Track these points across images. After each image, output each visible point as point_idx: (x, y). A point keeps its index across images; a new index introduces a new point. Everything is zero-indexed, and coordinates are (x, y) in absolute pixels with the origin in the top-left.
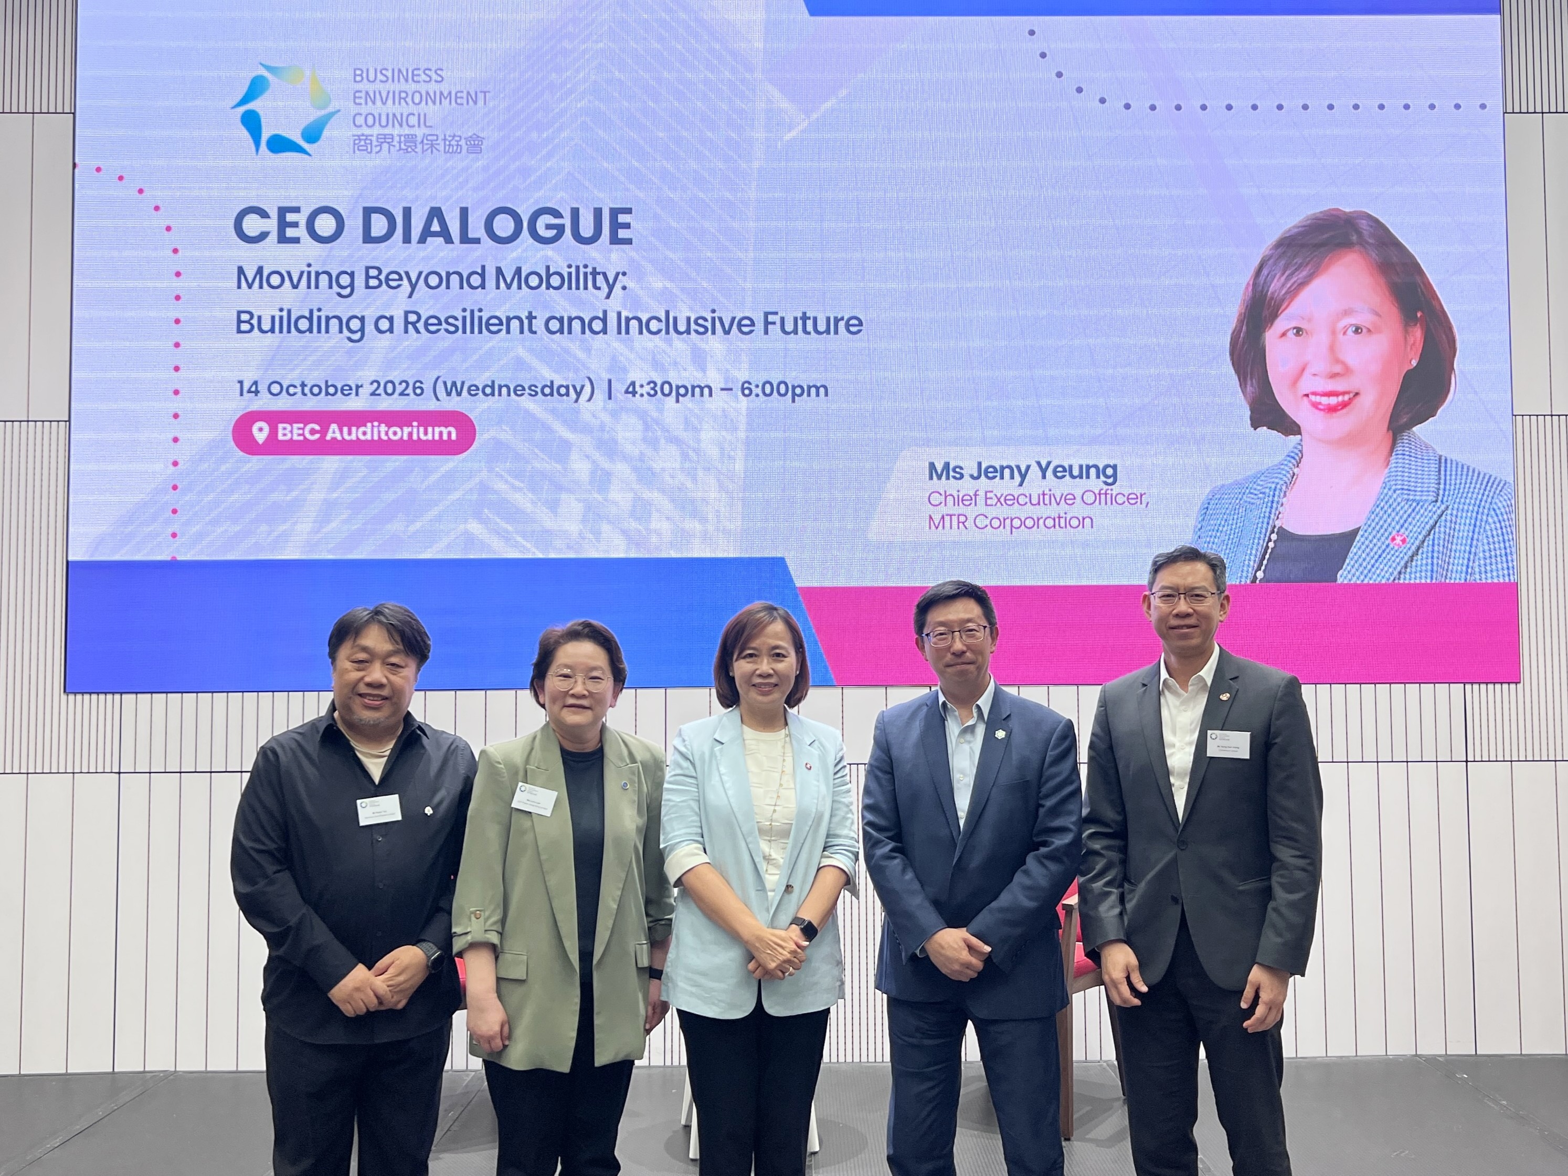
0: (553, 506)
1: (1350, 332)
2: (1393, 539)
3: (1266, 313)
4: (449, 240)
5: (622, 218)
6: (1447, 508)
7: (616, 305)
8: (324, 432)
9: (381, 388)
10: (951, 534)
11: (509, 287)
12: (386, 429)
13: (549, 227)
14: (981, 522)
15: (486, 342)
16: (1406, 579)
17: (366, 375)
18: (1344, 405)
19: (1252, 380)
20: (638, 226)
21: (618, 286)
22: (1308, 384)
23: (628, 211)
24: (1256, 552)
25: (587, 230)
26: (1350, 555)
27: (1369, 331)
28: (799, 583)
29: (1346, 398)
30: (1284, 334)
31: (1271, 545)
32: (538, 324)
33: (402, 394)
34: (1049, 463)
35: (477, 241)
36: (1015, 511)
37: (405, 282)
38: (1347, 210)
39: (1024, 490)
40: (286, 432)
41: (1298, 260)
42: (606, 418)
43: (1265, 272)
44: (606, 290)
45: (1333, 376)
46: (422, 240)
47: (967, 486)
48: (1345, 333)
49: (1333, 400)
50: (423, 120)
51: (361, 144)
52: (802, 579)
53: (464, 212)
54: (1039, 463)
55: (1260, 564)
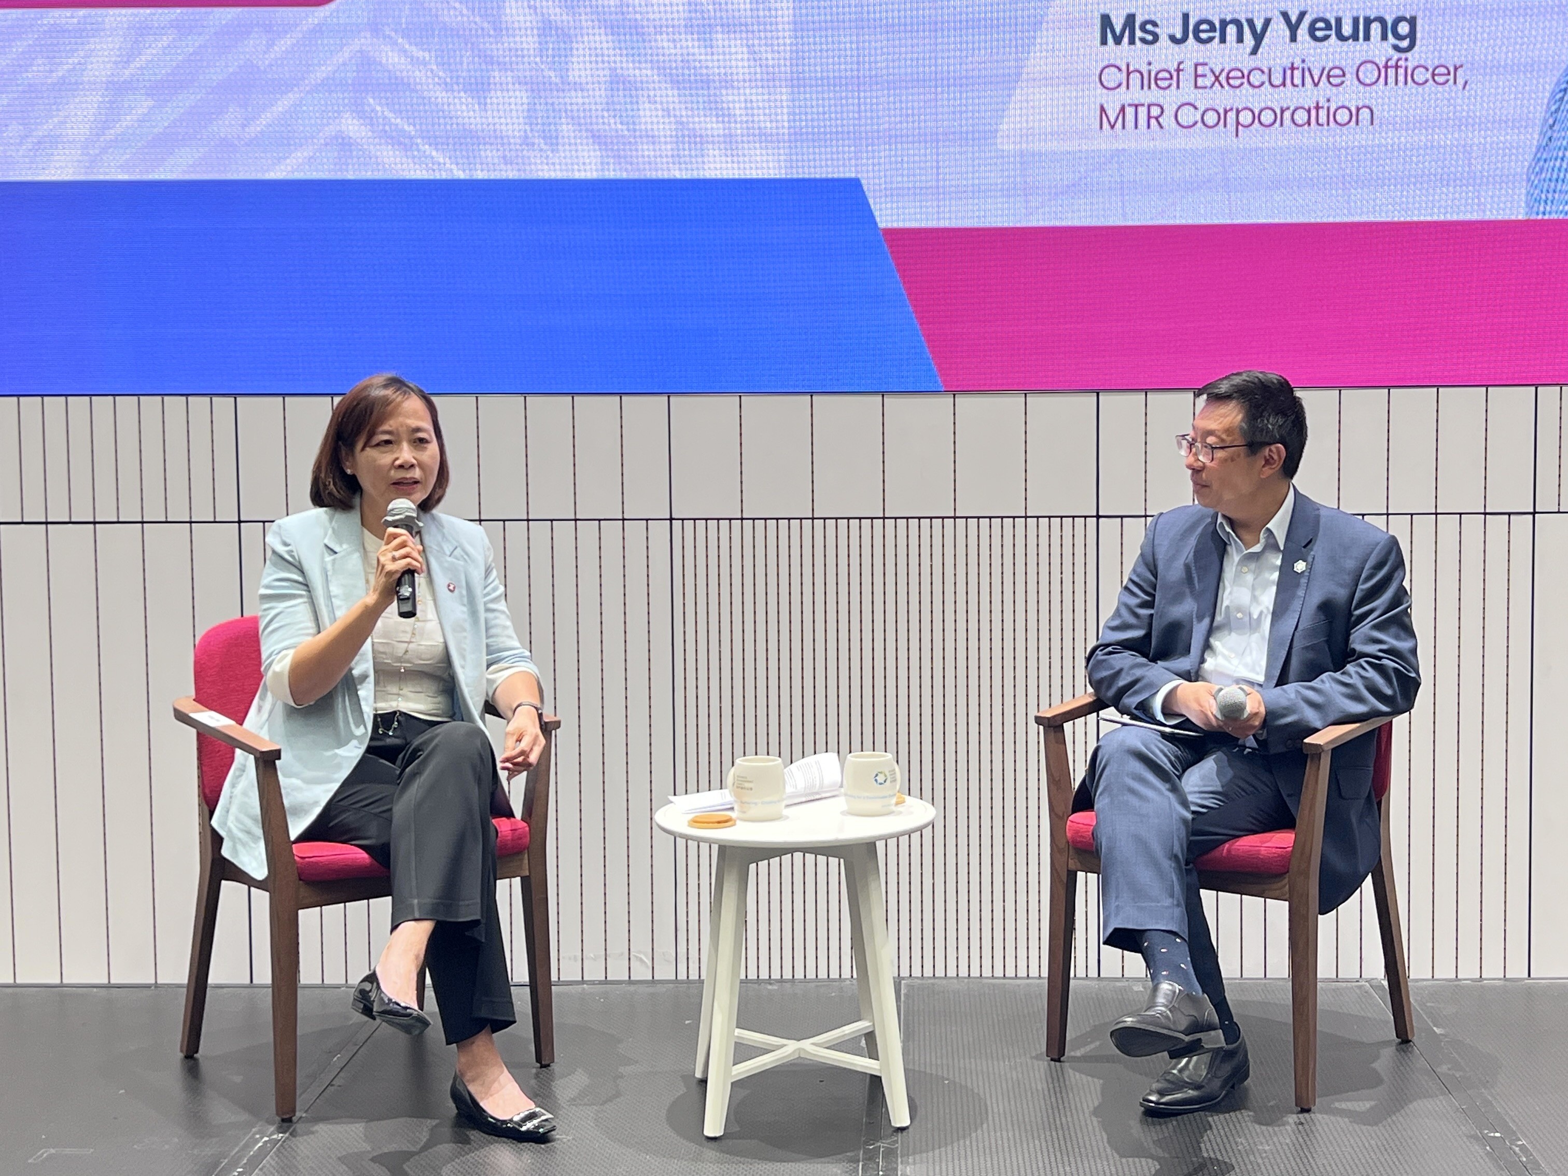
0: (479, 91)
10: (1136, 136)
14: (1187, 115)
28: (885, 222)
34: (1302, 15)
47: (1164, 55)
52: (889, 217)
54: (1285, 15)
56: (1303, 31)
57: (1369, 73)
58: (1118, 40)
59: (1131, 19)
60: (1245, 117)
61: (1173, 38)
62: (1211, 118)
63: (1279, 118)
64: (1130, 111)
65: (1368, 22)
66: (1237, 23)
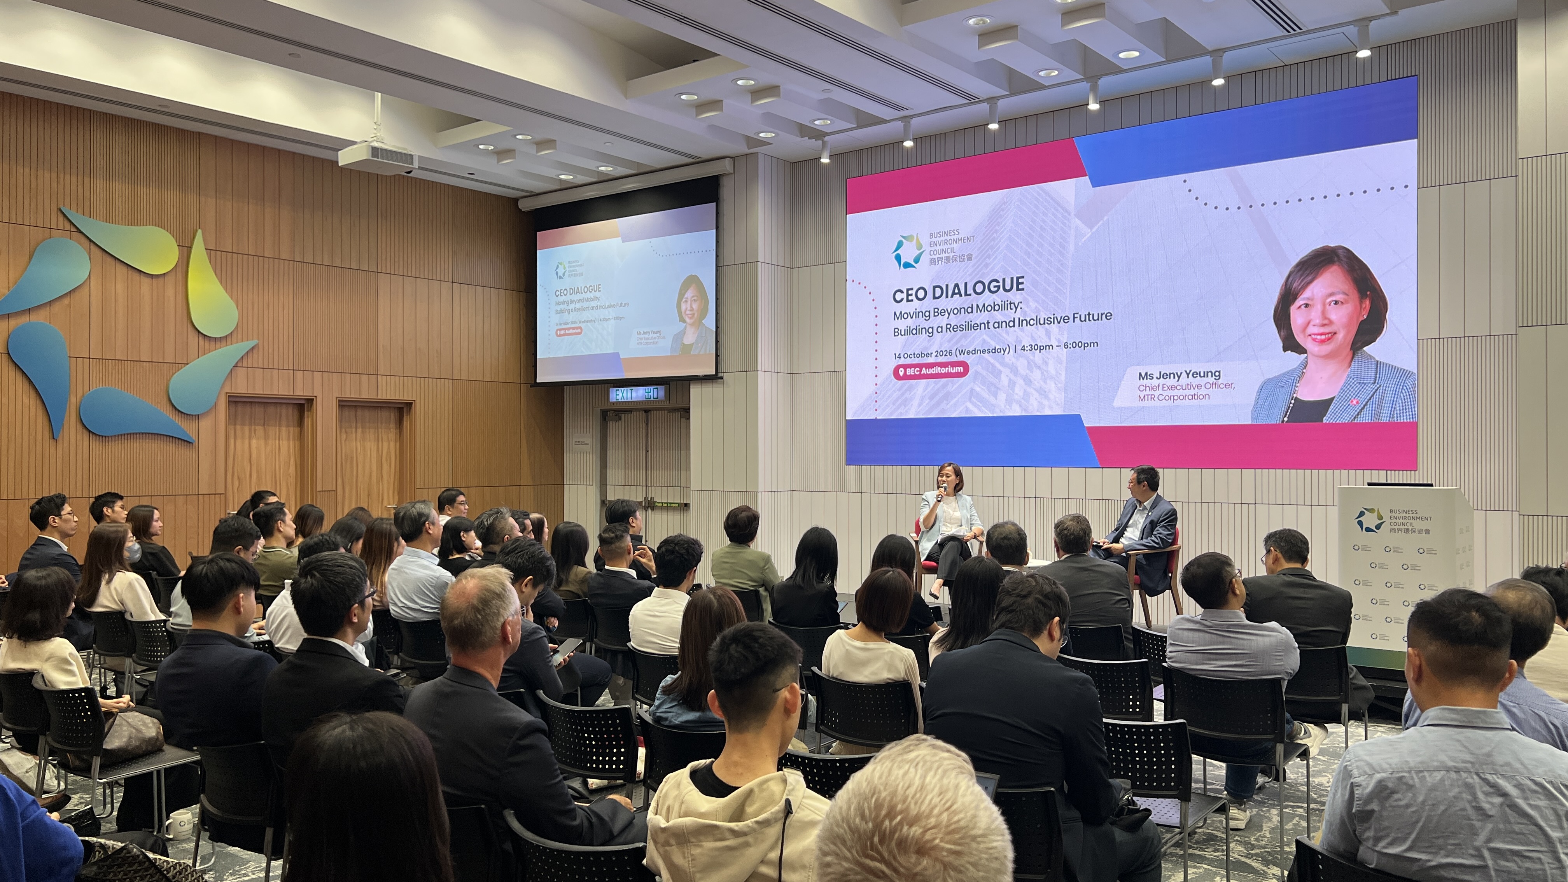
0: (995, 395)
1: (1332, 304)
2: (1352, 402)
3: (1291, 297)
4: (961, 296)
5: (1021, 280)
6: (1380, 386)
7: (1018, 315)
8: (921, 371)
9: (939, 353)
10: (1147, 403)
11: (981, 311)
12: (940, 369)
13: (995, 287)
14: (1160, 397)
15: (973, 333)
16: (1359, 420)
17: (933, 350)
18: (1329, 339)
19: (1284, 331)
20: (1026, 283)
21: (1019, 309)
22: (1312, 330)
23: (1023, 277)
24: (1284, 409)
25: (1008, 287)
26: (1330, 410)
27: (1342, 303)
28: (1086, 425)
29: (1330, 335)
30: (1300, 307)
31: (1291, 405)
32: (991, 325)
33: (946, 355)
34: (1190, 371)
35: (970, 295)
36: (1175, 392)
37: (946, 313)
38: (1332, 246)
39: (1180, 382)
40: (910, 372)
41: (1307, 272)
42: (1014, 360)
43: (1291, 279)
44: (1014, 309)
45: (1324, 325)
46: (952, 296)
47: (1155, 382)
48: (1330, 305)
49: (1323, 337)
50: (952, 250)
51: (932, 262)
52: (1087, 424)
53: (966, 284)
54: (1186, 372)
55: (1286, 414)
56: (1190, 375)
57: (1208, 386)
58: (1143, 379)
59: (1146, 374)
60: (1176, 398)
61: (1157, 378)
62: (1167, 398)
63: (1184, 398)
64: (1146, 397)
65: (1208, 372)
66: (1173, 374)
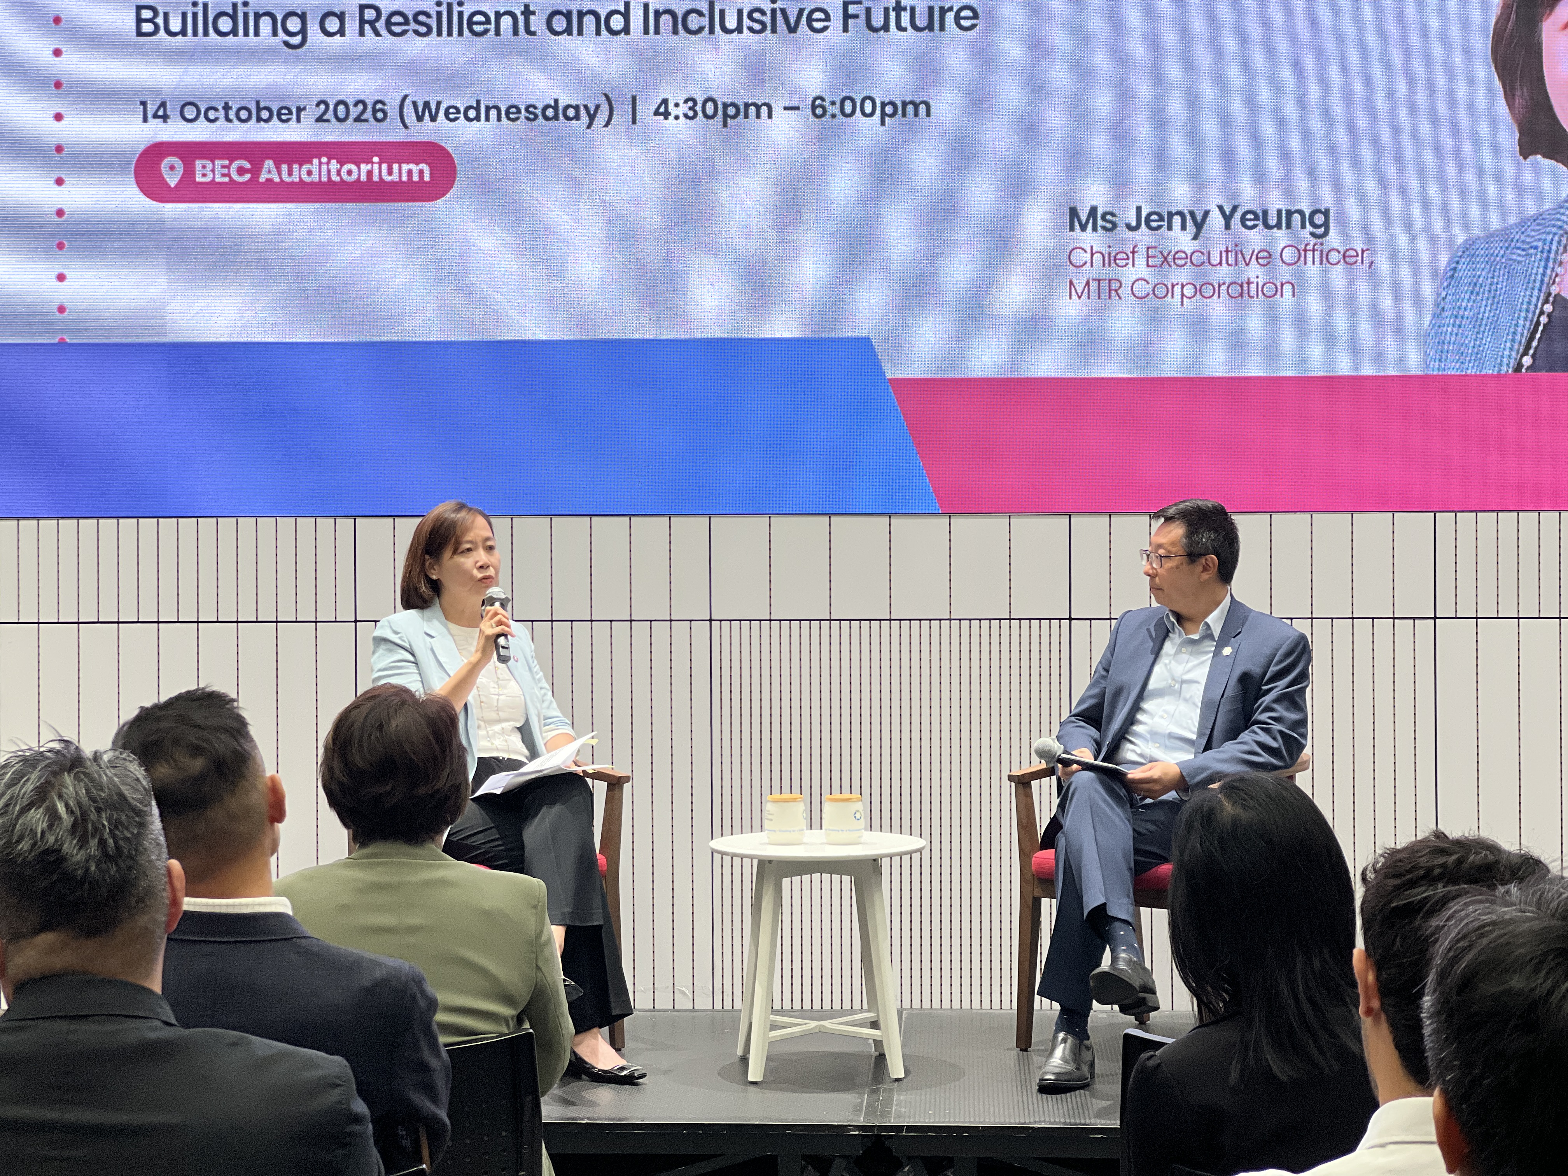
8: (256, 171)
9: (332, 109)
12: (338, 166)
14: (1141, 289)
15: (469, 48)
17: (309, 93)
19: (1522, 89)
24: (1523, 329)
30: (1566, 25)
31: (1544, 319)
32: (538, 22)
33: (358, 119)
34: (1235, 208)
36: (1188, 273)
39: (1202, 243)
40: (204, 170)
42: (629, 149)
47: (1121, 238)
54: (1221, 208)
55: (1528, 347)
56: (1235, 221)
57: (1290, 255)
58: (1083, 228)
59: (1093, 211)
60: (1189, 291)
61: (1128, 227)
62: (1161, 291)
63: (1217, 291)
64: (1094, 285)
65: (1290, 213)
66: (1181, 214)
